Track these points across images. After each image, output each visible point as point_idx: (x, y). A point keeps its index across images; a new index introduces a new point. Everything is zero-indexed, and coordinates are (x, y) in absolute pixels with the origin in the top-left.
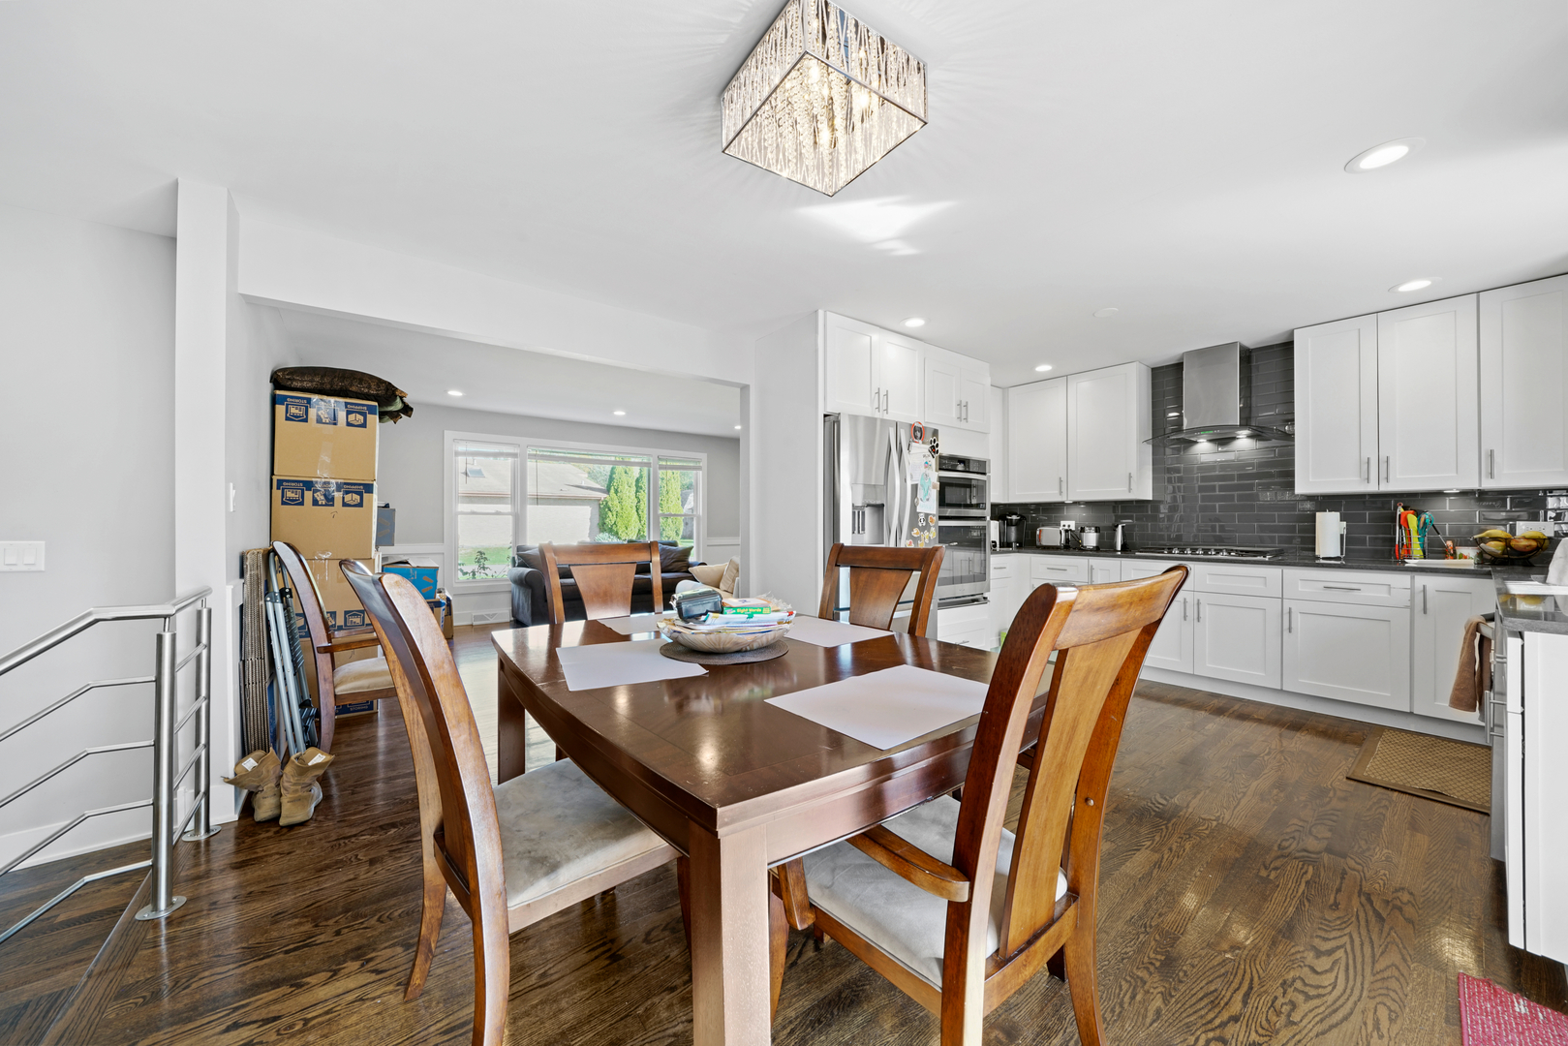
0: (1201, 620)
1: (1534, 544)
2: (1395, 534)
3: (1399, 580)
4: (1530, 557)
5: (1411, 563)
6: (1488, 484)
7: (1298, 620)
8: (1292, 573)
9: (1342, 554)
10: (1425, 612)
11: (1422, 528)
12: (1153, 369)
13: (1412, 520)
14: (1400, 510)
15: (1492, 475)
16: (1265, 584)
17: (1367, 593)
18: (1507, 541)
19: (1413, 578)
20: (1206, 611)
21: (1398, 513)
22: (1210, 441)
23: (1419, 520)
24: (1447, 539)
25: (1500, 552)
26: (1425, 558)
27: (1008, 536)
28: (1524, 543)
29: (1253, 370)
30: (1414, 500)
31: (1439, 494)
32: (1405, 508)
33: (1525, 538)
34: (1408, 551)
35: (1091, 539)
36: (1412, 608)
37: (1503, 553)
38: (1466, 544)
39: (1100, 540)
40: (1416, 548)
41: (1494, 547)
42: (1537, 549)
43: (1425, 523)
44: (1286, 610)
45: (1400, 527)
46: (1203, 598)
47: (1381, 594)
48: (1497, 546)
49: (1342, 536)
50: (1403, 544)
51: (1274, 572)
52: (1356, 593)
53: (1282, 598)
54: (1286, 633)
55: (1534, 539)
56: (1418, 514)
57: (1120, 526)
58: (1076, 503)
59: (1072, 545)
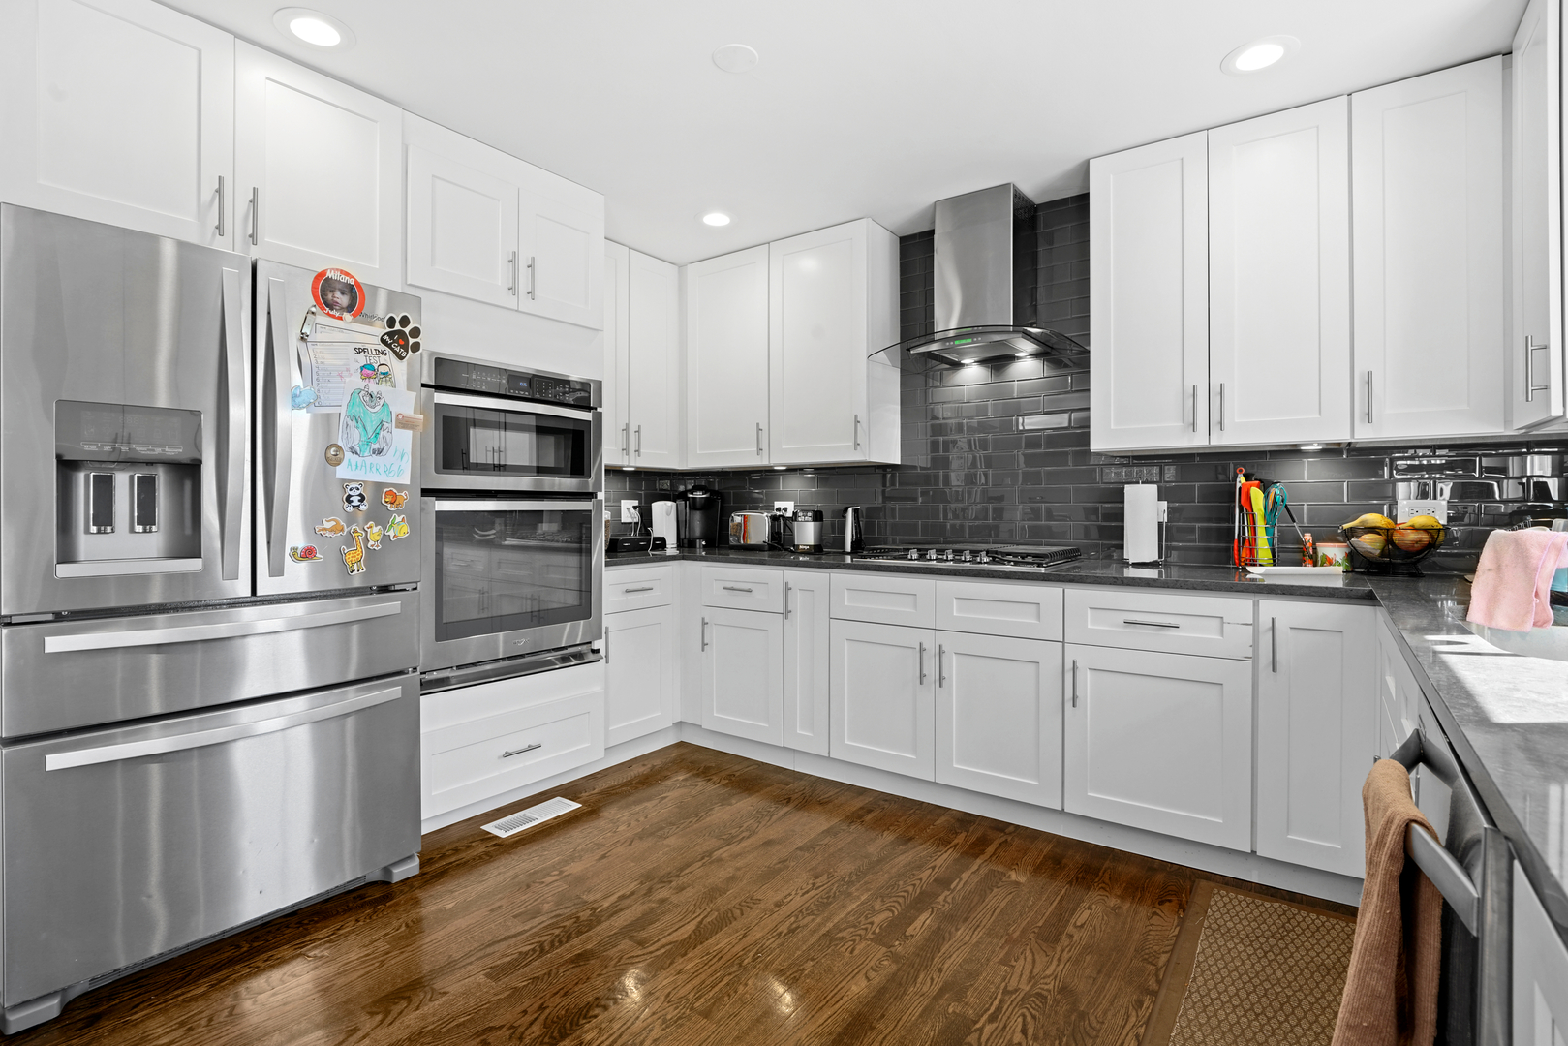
0: (944, 682)
1: (1425, 538)
2: (1234, 522)
3: (1236, 607)
4: (1419, 560)
5: (1255, 572)
6: (1366, 434)
7: (1087, 681)
8: (1081, 596)
9: (1160, 556)
10: (1274, 669)
11: (1272, 510)
12: (904, 240)
13: (1257, 496)
14: (1241, 480)
15: (1369, 417)
16: (1039, 617)
17: (1191, 634)
18: (1388, 534)
19: (1256, 605)
20: (953, 666)
21: (1238, 485)
22: (982, 362)
23: (1266, 497)
24: (1305, 530)
25: (1378, 552)
26: (1275, 565)
27: (691, 529)
28: (1412, 537)
29: (1041, 240)
30: (1260, 462)
31: (1293, 452)
32: (1247, 477)
33: (1414, 528)
34: (1252, 551)
35: (807, 533)
36: (1254, 659)
37: (1383, 554)
38: (1332, 539)
39: (821, 535)
40: (1263, 549)
41: (1369, 543)
42: (1432, 546)
43: (1275, 502)
44: (1069, 666)
45: (1241, 511)
46: (949, 642)
47: (1208, 634)
48: (1375, 541)
49: (1160, 524)
50: (1244, 539)
51: (1049, 594)
52: (1172, 632)
53: (1063, 642)
54: (1069, 705)
55: (1426, 530)
56: (1265, 486)
57: (850, 510)
58: (793, 470)
59: (780, 546)
